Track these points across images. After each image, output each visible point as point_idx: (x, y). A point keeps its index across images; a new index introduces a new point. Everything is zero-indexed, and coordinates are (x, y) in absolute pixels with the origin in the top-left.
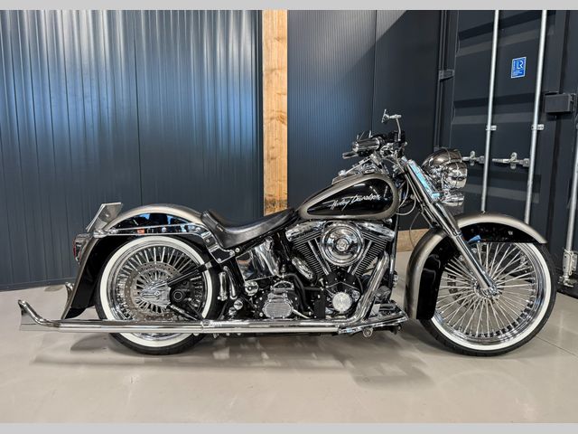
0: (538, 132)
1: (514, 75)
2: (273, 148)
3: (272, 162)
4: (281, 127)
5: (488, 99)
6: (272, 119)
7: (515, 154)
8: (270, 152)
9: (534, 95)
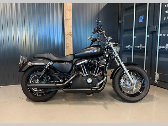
0: (147, 38)
1: (140, 21)
3: (68, 48)
4: (70, 37)
5: (133, 29)
7: (141, 45)
8: (67, 45)
9: (146, 27)
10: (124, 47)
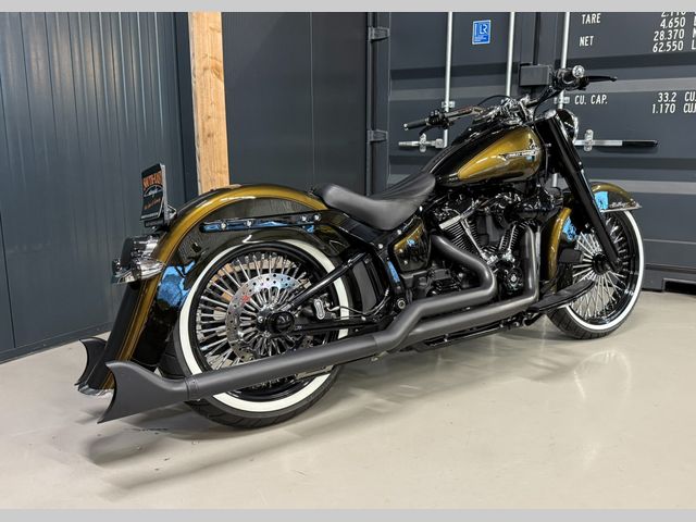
1: (476, 41)
2: (209, 117)
3: (209, 140)
5: (444, 69)
6: (205, 69)
8: (206, 124)
9: (506, 64)
10: (401, 143)
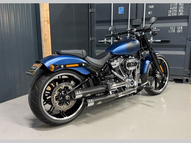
1: (120, 13)
2: (46, 35)
3: (46, 41)
4: (48, 26)
5: (111, 20)
6: (45, 21)
8: (45, 37)
9: (128, 19)
10: (99, 41)
